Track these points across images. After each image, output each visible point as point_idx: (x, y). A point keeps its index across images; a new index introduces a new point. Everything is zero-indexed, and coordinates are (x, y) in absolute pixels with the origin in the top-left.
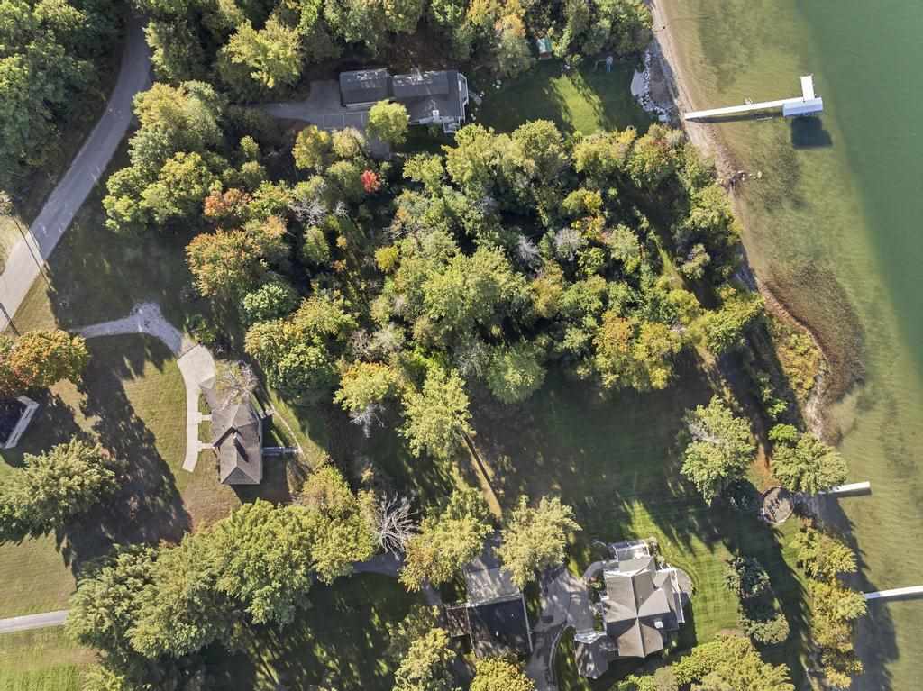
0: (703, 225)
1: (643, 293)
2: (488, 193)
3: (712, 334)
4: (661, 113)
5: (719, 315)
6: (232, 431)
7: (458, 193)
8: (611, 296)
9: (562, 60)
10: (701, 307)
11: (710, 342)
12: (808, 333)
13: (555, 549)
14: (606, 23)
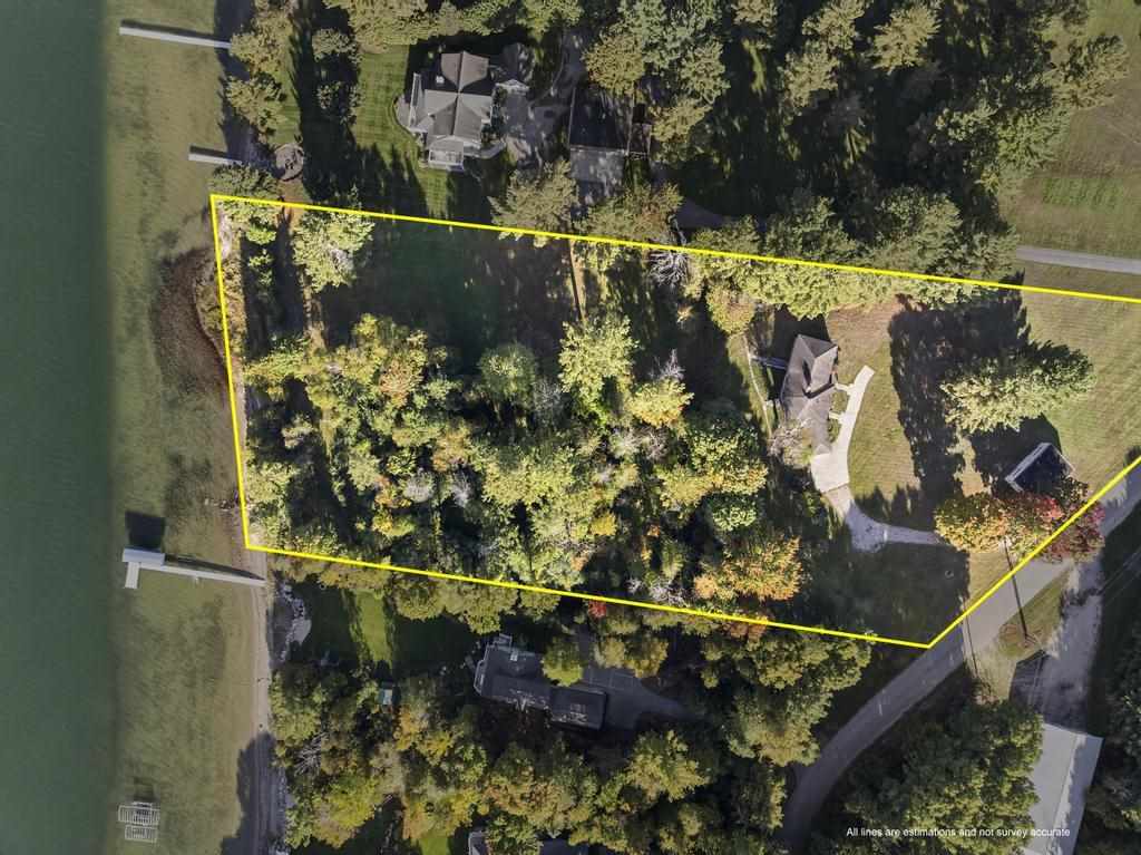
0: (280, 466)
1: (360, 416)
2: (483, 558)
3: (303, 354)
4: (287, 593)
5: (290, 371)
6: (810, 395)
7: (516, 570)
8: (391, 421)
9: (372, 677)
10: (306, 385)
11: (307, 346)
12: (205, 328)
13: (517, 186)
14: (318, 698)
